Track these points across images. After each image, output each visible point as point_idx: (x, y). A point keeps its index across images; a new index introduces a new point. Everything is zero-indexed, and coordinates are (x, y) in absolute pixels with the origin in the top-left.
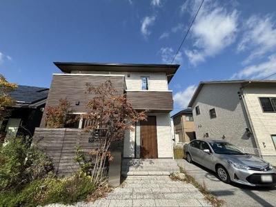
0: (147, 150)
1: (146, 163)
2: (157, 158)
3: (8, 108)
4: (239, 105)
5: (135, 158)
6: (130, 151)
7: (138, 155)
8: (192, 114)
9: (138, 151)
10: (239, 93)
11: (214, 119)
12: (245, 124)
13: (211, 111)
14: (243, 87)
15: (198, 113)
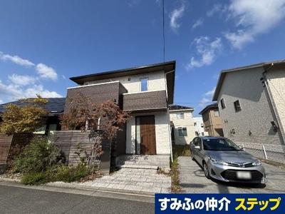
0: (147, 148)
1: (141, 158)
2: (156, 154)
3: (45, 117)
4: (263, 94)
5: (136, 154)
6: (131, 147)
7: (139, 152)
8: (218, 108)
9: (139, 148)
10: (262, 79)
11: (239, 112)
12: (271, 116)
13: (235, 103)
14: (266, 72)
15: (223, 107)
